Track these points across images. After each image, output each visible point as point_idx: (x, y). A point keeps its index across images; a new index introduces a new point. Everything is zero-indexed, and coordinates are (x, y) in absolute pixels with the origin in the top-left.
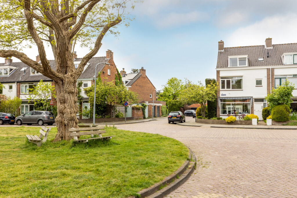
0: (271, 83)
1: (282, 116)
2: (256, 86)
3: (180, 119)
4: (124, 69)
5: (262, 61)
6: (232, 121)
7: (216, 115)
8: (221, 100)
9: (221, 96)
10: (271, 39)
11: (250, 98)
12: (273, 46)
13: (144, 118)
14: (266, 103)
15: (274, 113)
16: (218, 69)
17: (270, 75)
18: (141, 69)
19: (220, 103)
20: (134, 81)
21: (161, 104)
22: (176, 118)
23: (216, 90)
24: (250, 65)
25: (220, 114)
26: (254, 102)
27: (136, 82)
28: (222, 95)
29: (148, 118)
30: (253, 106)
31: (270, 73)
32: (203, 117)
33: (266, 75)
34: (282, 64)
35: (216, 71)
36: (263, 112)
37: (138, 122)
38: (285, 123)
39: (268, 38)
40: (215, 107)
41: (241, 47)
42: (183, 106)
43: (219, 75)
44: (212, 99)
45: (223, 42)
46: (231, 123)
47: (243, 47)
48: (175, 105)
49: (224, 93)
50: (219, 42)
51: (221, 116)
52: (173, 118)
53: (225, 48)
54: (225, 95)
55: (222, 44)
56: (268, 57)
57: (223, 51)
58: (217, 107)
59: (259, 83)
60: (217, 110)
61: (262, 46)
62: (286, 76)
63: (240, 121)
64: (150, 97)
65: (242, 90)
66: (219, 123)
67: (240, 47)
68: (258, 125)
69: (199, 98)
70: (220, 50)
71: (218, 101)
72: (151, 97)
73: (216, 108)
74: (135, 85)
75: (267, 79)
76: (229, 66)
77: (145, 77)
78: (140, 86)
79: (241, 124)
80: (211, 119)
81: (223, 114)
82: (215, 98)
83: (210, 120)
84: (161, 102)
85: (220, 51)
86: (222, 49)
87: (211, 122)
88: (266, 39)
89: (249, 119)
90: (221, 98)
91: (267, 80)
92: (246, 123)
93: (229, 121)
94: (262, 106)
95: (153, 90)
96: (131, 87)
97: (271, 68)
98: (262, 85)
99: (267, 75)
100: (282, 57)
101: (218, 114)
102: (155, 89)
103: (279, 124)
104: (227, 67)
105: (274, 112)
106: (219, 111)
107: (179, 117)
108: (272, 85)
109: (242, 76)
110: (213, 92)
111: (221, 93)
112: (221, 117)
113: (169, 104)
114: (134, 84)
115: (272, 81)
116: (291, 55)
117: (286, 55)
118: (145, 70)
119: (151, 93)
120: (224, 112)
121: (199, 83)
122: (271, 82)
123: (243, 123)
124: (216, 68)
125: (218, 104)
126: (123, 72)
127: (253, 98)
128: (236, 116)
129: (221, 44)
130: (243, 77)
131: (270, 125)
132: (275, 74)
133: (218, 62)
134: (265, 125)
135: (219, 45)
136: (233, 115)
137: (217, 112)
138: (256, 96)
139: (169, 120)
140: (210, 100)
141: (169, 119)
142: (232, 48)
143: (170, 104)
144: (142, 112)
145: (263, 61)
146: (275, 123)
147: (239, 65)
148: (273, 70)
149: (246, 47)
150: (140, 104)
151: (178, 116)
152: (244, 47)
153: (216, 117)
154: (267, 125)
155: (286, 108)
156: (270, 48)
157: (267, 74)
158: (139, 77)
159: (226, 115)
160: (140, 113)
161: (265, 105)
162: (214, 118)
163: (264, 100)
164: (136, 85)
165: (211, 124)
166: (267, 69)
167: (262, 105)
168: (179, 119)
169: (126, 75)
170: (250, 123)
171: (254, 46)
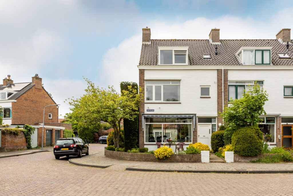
0: (223, 93)
1: (252, 146)
2: (201, 98)
3: (76, 151)
4: (10, 76)
5: (209, 60)
6: (166, 157)
7: (138, 143)
8: (147, 119)
9: (146, 112)
10: (219, 30)
11: (192, 116)
12: (221, 41)
13: (29, 148)
14: (215, 125)
15: (238, 142)
16: (142, 67)
17: (222, 80)
18: (34, 76)
19: (145, 123)
20: (22, 92)
21: (64, 127)
22: (68, 149)
23: (137, 101)
24: (191, 63)
25: (145, 143)
26: (198, 123)
27: (25, 95)
28: (148, 110)
29: (36, 148)
30: (197, 129)
31: (222, 77)
32: (116, 147)
33: (216, 80)
34: (239, 64)
35: (139, 70)
36: (213, 139)
37: (7, 155)
38: (255, 159)
39: (214, 28)
40: (137, 130)
41: (176, 40)
42: (98, 131)
43: (144, 77)
44: (131, 115)
45: (149, 29)
46: (165, 159)
47: (178, 40)
48: (88, 129)
49: (151, 107)
50: (143, 30)
51: (147, 145)
52: (62, 149)
53: (152, 40)
54: (153, 110)
55: (147, 32)
56: (216, 54)
57: (149, 43)
58: (140, 130)
59: (205, 92)
60: (140, 135)
61: (206, 40)
62: (245, 82)
63: (179, 155)
64: (49, 118)
65: (180, 103)
66: (142, 158)
67: (174, 40)
68: (211, 162)
69: (108, 114)
70: (146, 41)
71: (141, 121)
72: (51, 118)
73: (138, 133)
74: (23, 99)
75: (218, 86)
76: (159, 63)
77: (42, 88)
78: (32, 101)
79: (182, 161)
80: (129, 151)
81: (149, 141)
82: (135, 114)
83: (127, 153)
84: (64, 125)
85: (144, 43)
86: (148, 41)
87: (128, 157)
88: (212, 30)
89: (195, 151)
90: (146, 116)
91: (218, 88)
92: (190, 159)
93: (161, 156)
94: (210, 130)
95: (54, 108)
96: (16, 101)
97: (224, 69)
98: (210, 96)
99: (218, 81)
100: (236, 54)
101: (140, 142)
102: (57, 107)
103: (246, 160)
104: (156, 64)
105: (239, 138)
106: (143, 137)
107: (74, 147)
108: (224, 96)
109: (179, 81)
110: (133, 104)
111: (146, 107)
112: (145, 147)
113: (79, 128)
114: (21, 97)
115: (224, 89)
116: (252, 51)
117: (244, 51)
118: (41, 79)
119: (50, 112)
120: (151, 139)
121: (110, 90)
122: (223, 91)
123: (186, 159)
124: (138, 64)
125: (142, 126)
126: (8, 80)
127: (196, 116)
128: (170, 145)
129: (146, 34)
130: (181, 81)
131: (232, 162)
132: (228, 80)
133: (142, 57)
134: (223, 162)
135: (143, 34)
136: (165, 143)
137: (140, 139)
138: (201, 114)
139: (54, 153)
140: (128, 116)
141: (56, 151)
142: (162, 40)
143: (81, 128)
144: (24, 138)
145: (210, 58)
146: (240, 158)
147: (175, 63)
148: (226, 71)
149: (183, 40)
150: (22, 126)
151: (72, 146)
152: (180, 40)
153: (138, 147)
154: (227, 162)
155: (256, 132)
156: (217, 43)
157: (218, 79)
158: (31, 88)
159: (155, 143)
160: (20, 140)
161: (214, 128)
162: (134, 150)
163: (213, 120)
164: (26, 99)
165: (129, 160)
166: (218, 70)
167: (210, 127)
168: (73, 150)
169: (14, 85)
170: (198, 160)
171: (194, 40)
